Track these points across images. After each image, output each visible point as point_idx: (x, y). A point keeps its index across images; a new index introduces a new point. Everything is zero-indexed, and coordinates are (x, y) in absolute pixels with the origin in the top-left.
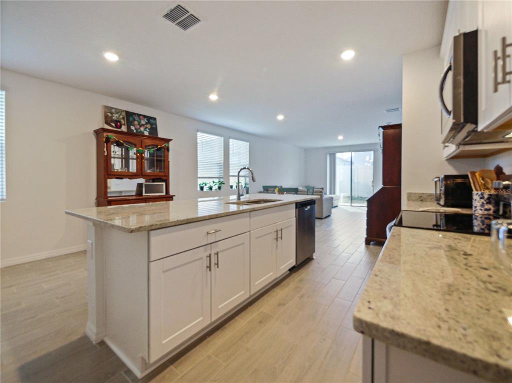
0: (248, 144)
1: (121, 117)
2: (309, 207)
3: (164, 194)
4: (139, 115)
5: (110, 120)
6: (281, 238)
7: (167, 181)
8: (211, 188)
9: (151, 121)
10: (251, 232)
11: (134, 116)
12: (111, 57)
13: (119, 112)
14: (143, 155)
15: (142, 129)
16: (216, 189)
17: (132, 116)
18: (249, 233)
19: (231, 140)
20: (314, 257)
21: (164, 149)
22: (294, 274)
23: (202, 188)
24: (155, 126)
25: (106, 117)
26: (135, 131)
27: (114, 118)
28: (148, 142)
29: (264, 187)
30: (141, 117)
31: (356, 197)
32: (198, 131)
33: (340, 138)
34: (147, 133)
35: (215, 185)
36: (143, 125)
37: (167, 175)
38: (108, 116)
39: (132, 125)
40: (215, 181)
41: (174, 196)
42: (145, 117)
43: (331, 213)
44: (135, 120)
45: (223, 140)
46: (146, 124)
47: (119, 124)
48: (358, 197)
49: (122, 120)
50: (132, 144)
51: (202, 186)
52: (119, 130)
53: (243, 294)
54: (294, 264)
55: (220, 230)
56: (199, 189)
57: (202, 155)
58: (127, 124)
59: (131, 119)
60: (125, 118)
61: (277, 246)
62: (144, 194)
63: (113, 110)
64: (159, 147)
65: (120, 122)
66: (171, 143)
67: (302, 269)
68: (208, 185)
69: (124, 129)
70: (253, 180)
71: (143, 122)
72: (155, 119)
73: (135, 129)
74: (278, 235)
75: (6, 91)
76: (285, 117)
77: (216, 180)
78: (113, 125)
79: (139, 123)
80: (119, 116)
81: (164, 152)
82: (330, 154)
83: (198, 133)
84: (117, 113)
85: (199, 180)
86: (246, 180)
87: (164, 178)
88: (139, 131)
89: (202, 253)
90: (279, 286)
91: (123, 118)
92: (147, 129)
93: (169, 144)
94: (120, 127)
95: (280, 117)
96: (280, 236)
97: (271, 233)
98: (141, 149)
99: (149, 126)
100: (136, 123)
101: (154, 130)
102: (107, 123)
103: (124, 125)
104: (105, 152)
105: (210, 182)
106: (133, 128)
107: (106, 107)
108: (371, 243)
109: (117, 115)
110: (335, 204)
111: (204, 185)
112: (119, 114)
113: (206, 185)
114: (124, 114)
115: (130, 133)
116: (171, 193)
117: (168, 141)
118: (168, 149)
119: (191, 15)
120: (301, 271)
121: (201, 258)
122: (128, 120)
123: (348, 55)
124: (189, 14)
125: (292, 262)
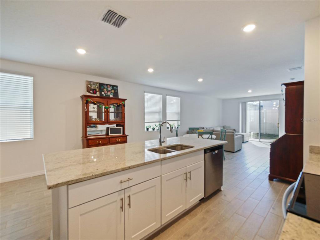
0: (180, 98)
1: (96, 87)
2: (216, 152)
3: (122, 134)
4: (107, 85)
5: (89, 89)
6: (190, 178)
7: (123, 126)
8: (154, 129)
9: (115, 88)
10: (162, 176)
11: (104, 86)
12: (81, 51)
13: (95, 84)
14: (109, 110)
15: (109, 93)
16: (157, 130)
17: (103, 86)
18: (160, 177)
19: (167, 97)
20: (222, 189)
21: (122, 105)
22: (203, 204)
23: (148, 129)
24: (117, 91)
25: (88, 87)
26: (104, 95)
27: (92, 88)
28: (113, 101)
29: (190, 129)
30: (108, 86)
31: (265, 133)
32: (145, 92)
33: (250, 91)
34: (112, 96)
35: (157, 127)
36: (110, 91)
37: (124, 122)
38: (89, 87)
39: (103, 91)
40: (156, 125)
41: (128, 135)
42: (110, 85)
43: (241, 148)
44: (104, 88)
45: (162, 97)
46: (111, 90)
47: (95, 91)
48: (266, 134)
49: (97, 89)
50: (103, 103)
51: (148, 128)
52: (95, 95)
53: (154, 225)
54: (203, 196)
55: (132, 179)
56: (146, 130)
57: (148, 107)
58: (100, 91)
59: (102, 88)
60: (99, 87)
61: (186, 185)
62: (110, 134)
63: (92, 83)
64: (118, 104)
65: (95, 90)
66: (126, 101)
67: (210, 200)
68: (152, 127)
69: (98, 94)
70: (171, 131)
71: (109, 89)
72: (117, 86)
73: (105, 94)
74: (187, 177)
75: (34, 77)
76: (204, 79)
77: (158, 124)
78: (92, 92)
79: (107, 90)
80: (95, 86)
81: (122, 108)
82: (242, 103)
83: (145, 94)
84: (94, 85)
85: (145, 124)
86: (178, 123)
87: (121, 124)
88: (107, 95)
89: (117, 197)
90: (188, 215)
91: (98, 87)
92: (112, 93)
93: (125, 103)
94: (95, 93)
95: (200, 80)
96: (189, 177)
97: (182, 175)
98: (107, 106)
99: (113, 91)
100: (105, 90)
101: (116, 94)
102: (88, 91)
103: (98, 91)
104: (85, 109)
105: (153, 125)
106: (103, 93)
107: (88, 81)
108: (274, 180)
109: (94, 86)
110: (245, 140)
111: (149, 127)
112: (95, 85)
113: (150, 127)
114: (98, 85)
115: (101, 97)
116: (126, 134)
117: (124, 100)
118: (124, 105)
119: (119, 15)
120: (209, 201)
121: (116, 201)
122: (100, 88)
123: (249, 28)
124: (118, 15)
125: (201, 195)
